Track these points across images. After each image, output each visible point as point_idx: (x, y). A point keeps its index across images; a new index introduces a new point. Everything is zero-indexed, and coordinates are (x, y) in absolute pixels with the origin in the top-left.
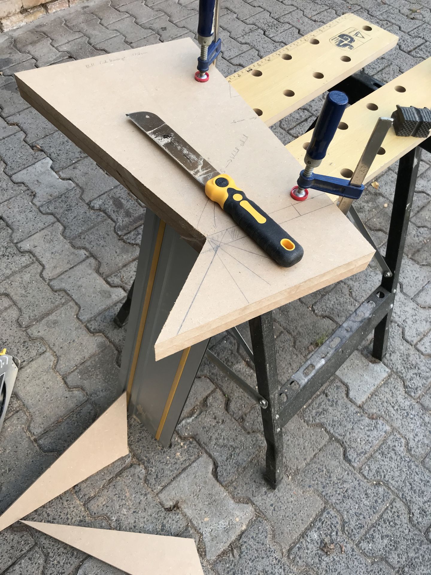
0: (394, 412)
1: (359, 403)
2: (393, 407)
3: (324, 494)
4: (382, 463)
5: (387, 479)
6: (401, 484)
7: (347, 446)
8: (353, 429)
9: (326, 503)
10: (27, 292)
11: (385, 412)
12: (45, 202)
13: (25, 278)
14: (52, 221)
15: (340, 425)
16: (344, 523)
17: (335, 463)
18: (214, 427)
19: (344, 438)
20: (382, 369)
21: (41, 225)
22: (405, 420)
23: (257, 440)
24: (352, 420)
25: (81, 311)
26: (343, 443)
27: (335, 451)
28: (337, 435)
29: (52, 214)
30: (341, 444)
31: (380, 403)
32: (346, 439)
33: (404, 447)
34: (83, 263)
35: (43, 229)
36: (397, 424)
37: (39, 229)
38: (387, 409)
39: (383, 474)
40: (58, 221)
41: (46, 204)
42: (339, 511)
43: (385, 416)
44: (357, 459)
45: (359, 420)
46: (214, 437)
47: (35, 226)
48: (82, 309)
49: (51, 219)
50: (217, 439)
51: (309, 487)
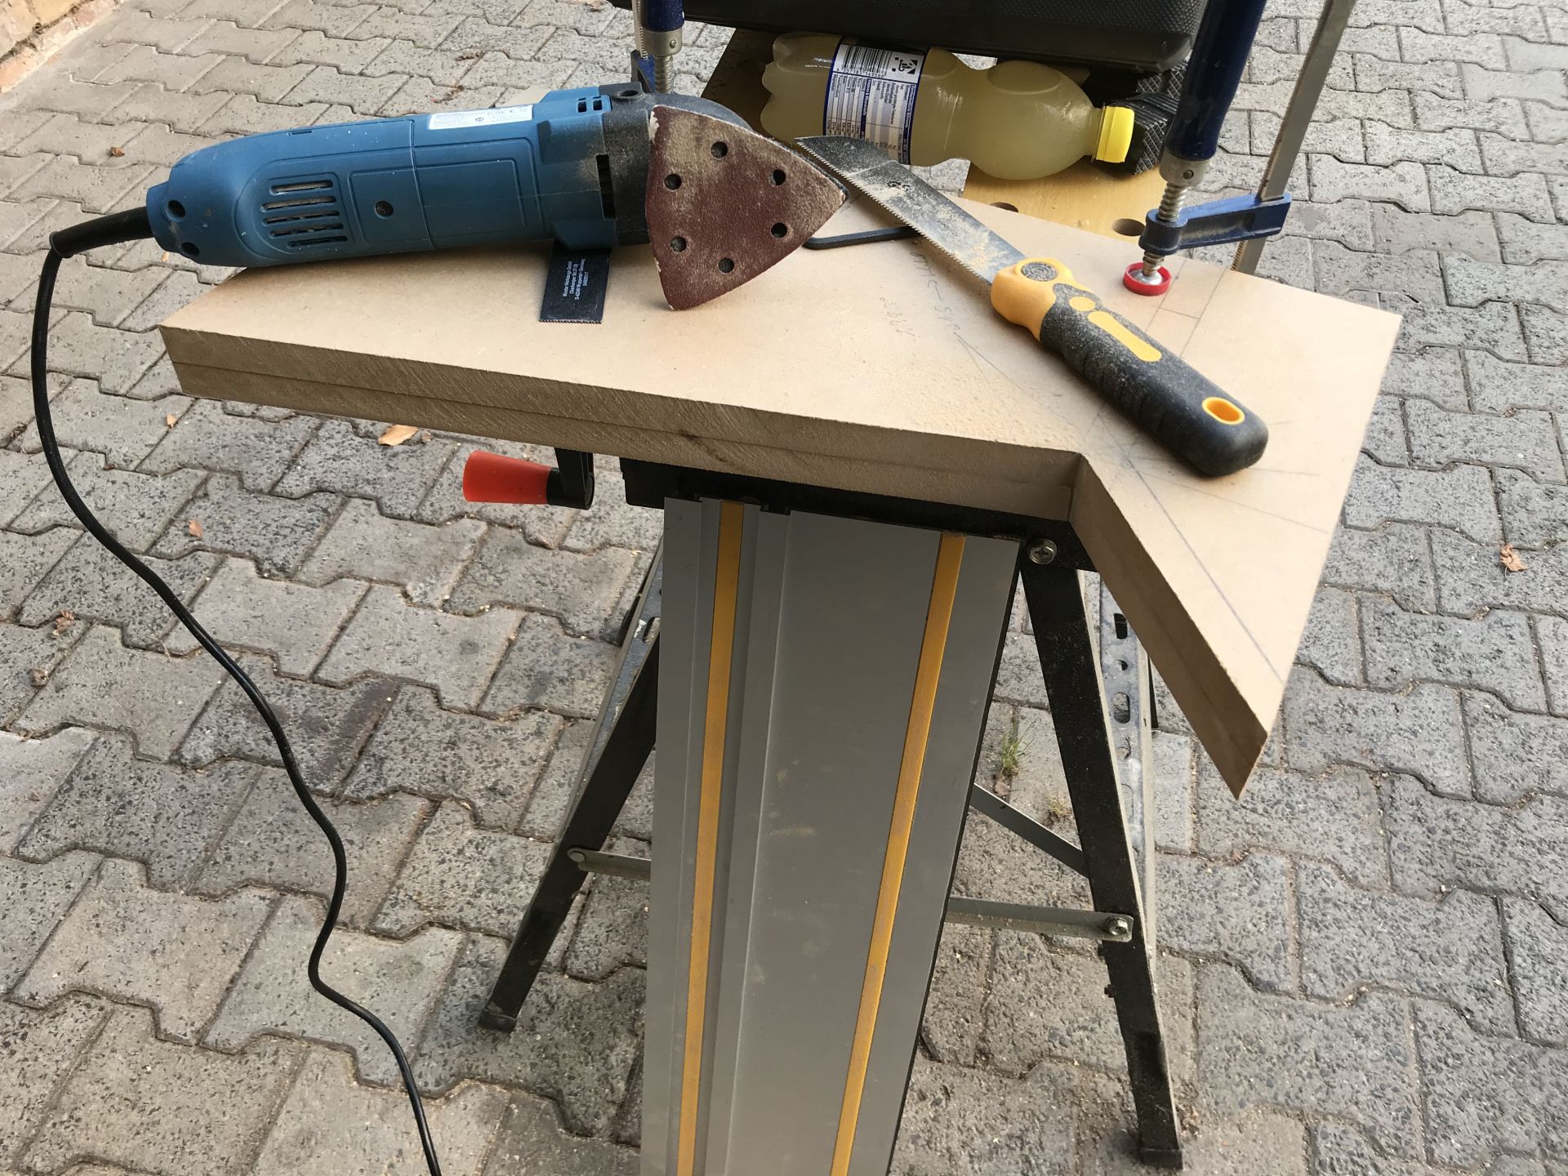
0: (1264, 820)
1: (1187, 845)
2: (1254, 811)
3: (1281, 1099)
4: (1330, 944)
5: (1365, 971)
6: (1396, 963)
7: (1238, 956)
8: (1220, 910)
9: (1301, 1117)
10: (149, 1109)
11: (1248, 832)
12: (25, 828)
13: (112, 1075)
14: (88, 867)
15: (1191, 920)
16: (1369, 1133)
17: (1245, 1013)
18: (934, 1119)
19: (1220, 944)
20: (1171, 744)
21: (56, 898)
22: (1295, 822)
23: (1053, 1081)
24: (1203, 891)
25: (363, 1057)
26: (1226, 955)
27: (1225, 985)
28: (1203, 947)
29: (74, 847)
30: (1224, 961)
31: (1225, 818)
32: (1227, 943)
33: (1339, 881)
34: (274, 924)
35: (73, 904)
36: (1290, 842)
37: (60, 911)
38: (1247, 823)
39: (1350, 967)
40: (109, 854)
41: (32, 829)
42: (1339, 1116)
43: (1254, 841)
44: (1281, 970)
45: (1218, 884)
46: (955, 1146)
47: (38, 910)
48: (360, 1050)
49: (79, 864)
50: (964, 1145)
51: (1242, 1105)
